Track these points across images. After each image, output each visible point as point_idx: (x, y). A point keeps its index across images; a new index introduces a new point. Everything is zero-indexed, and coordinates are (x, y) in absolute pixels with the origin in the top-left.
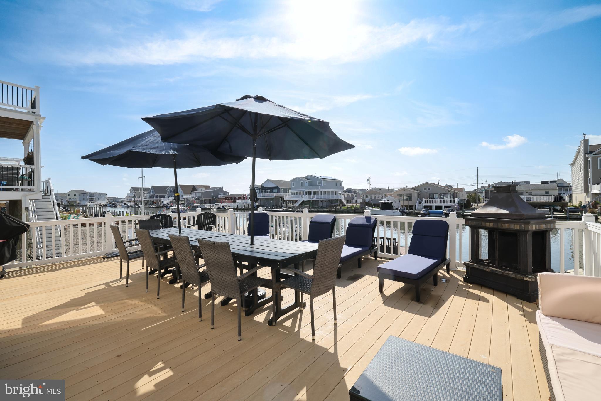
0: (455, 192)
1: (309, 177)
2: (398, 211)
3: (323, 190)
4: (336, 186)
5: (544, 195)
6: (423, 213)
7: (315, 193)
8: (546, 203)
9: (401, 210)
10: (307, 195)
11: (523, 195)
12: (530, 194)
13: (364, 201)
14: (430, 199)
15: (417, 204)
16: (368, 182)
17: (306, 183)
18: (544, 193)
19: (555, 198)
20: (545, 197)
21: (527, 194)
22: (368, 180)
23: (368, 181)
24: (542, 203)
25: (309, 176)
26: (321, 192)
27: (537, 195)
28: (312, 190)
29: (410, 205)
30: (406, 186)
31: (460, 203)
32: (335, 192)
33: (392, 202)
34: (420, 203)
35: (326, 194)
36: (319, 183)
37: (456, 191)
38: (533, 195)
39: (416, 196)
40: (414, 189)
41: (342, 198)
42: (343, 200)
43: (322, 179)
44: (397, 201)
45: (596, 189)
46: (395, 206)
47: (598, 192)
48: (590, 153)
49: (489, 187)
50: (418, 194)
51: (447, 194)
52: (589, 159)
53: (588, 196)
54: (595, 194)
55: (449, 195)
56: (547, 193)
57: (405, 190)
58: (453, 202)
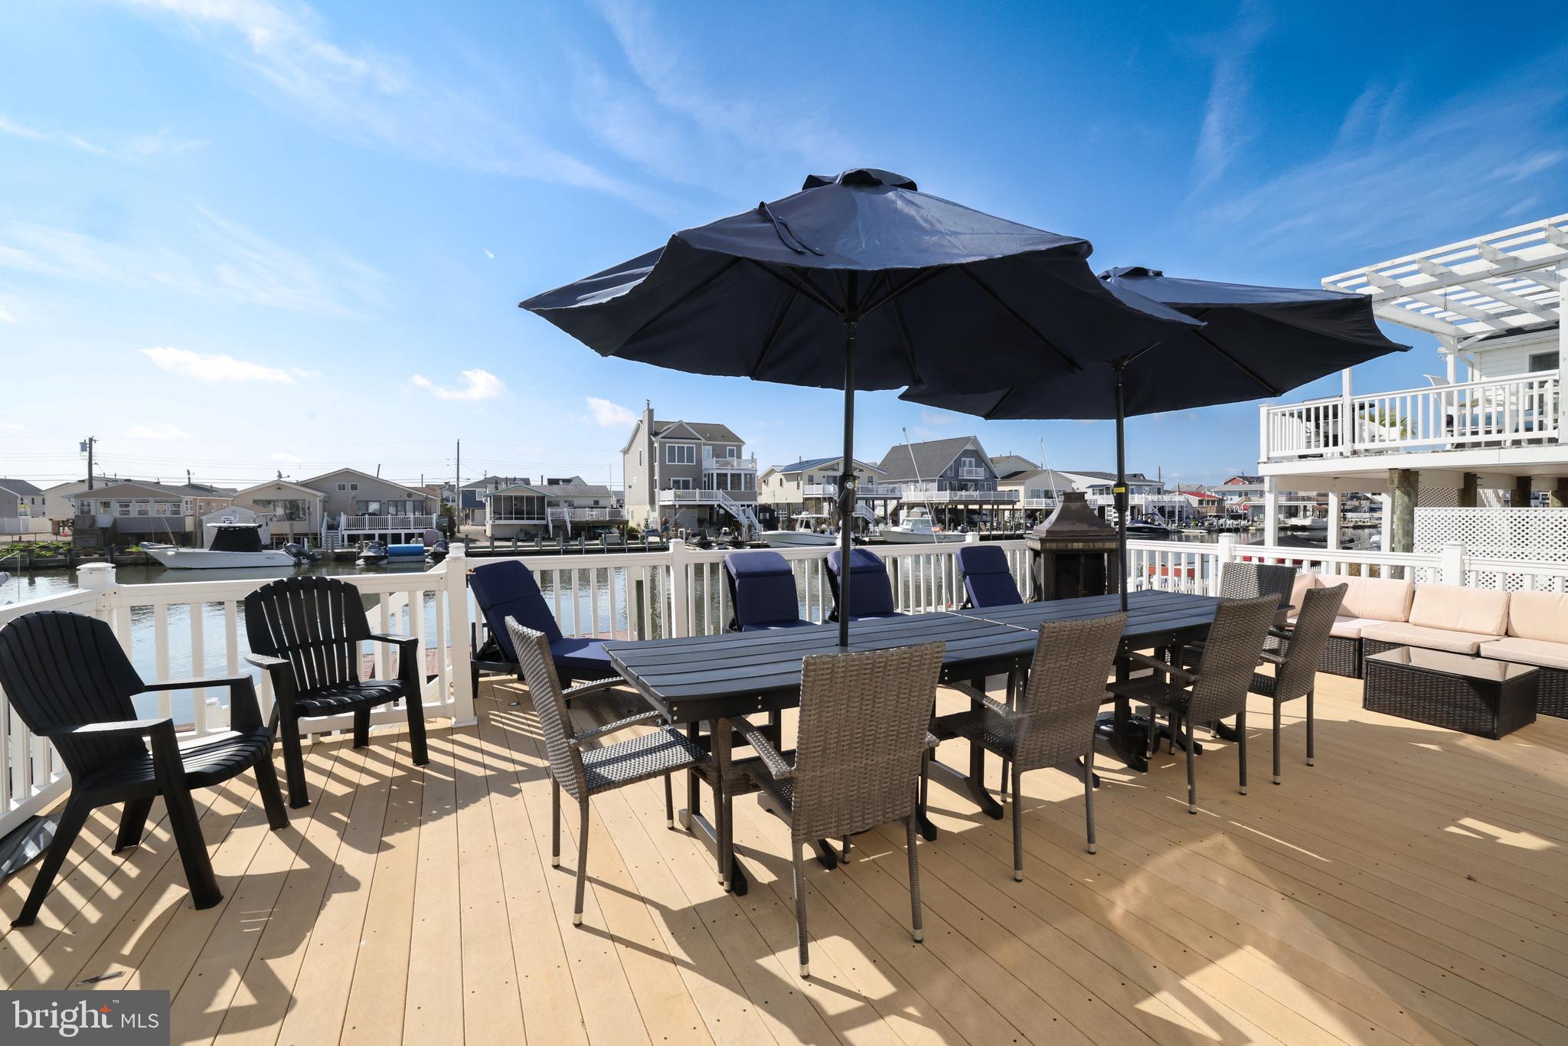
0: (427, 498)
2: (285, 553)
5: (592, 508)
6: (371, 554)
8: (598, 522)
9: (294, 550)
11: (558, 505)
12: (571, 505)
14: (364, 515)
15: (324, 530)
16: (87, 454)
18: (591, 503)
19: (611, 514)
20: (595, 512)
21: (567, 504)
22: (86, 446)
23: (82, 450)
24: (594, 522)
27: (585, 507)
29: (312, 534)
30: (280, 476)
31: (440, 527)
33: (260, 526)
34: (332, 527)
37: (429, 496)
38: (575, 508)
39: (318, 506)
40: (306, 484)
45: (667, 497)
46: (264, 537)
47: (671, 503)
48: (656, 434)
49: (497, 488)
50: (324, 501)
51: (405, 502)
52: (656, 445)
53: (653, 510)
54: (664, 506)
55: (409, 505)
56: (596, 502)
57: (279, 488)
58: (429, 525)
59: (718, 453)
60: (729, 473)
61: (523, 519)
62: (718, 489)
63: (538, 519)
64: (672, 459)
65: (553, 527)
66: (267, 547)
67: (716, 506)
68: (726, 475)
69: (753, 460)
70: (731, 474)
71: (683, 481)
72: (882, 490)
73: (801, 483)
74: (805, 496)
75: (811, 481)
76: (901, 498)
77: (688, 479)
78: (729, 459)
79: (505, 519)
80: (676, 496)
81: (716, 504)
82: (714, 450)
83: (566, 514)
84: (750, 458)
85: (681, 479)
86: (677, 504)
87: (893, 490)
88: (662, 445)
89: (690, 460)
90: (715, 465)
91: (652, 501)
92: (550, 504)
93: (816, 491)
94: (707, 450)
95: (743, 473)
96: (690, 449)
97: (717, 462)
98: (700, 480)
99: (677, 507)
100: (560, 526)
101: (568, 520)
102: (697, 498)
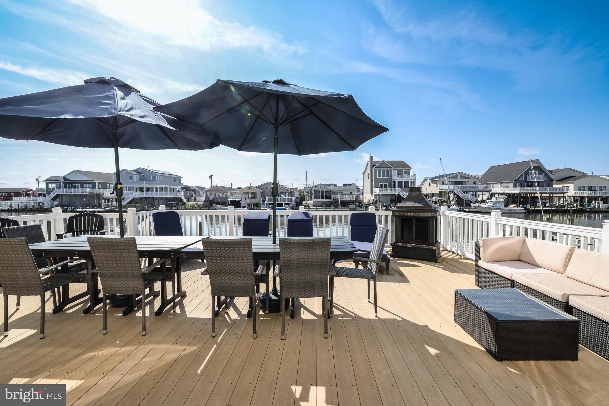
1: (140, 171)
2: (247, 209)
3: (158, 186)
4: (175, 182)
5: (349, 195)
7: (148, 190)
8: (351, 200)
9: (249, 208)
10: (139, 192)
11: (337, 194)
12: (342, 194)
13: (208, 199)
15: (261, 202)
16: (210, 179)
17: (137, 177)
18: (349, 193)
19: (356, 197)
20: (351, 196)
21: (340, 194)
22: (211, 177)
23: (210, 178)
24: (349, 200)
25: (139, 169)
26: (157, 188)
27: (346, 195)
28: (145, 185)
29: (256, 203)
30: (251, 185)
31: (296, 202)
32: (174, 189)
33: (241, 200)
34: (264, 201)
35: (162, 190)
36: (154, 178)
37: (293, 191)
38: (343, 195)
39: (260, 194)
40: (257, 187)
41: (182, 195)
42: (183, 198)
43: (157, 174)
44: (243, 199)
45: (377, 191)
46: (243, 203)
47: (378, 193)
48: (374, 166)
49: (316, 188)
50: (262, 192)
51: (285, 193)
52: (373, 170)
53: (372, 196)
54: (376, 194)
55: (287, 194)
56: (351, 193)
57: (250, 189)
58: (291, 200)
59: (399, 173)
60: (403, 181)
61: (324, 199)
62: (398, 187)
63: (329, 199)
64: (380, 175)
65: (334, 202)
66: (244, 207)
67: (397, 195)
68: (402, 182)
69: (414, 175)
70: (404, 181)
71: (384, 184)
72: (481, 187)
73: (438, 184)
74: (440, 190)
75: (443, 183)
76: (491, 191)
77: (386, 183)
78: (404, 175)
79: (318, 199)
80: (380, 190)
81: (397, 193)
82: (397, 171)
83: (339, 197)
84: (413, 174)
85: (383, 184)
86: (380, 193)
87: (487, 187)
88: (376, 170)
89: (387, 176)
90: (397, 178)
91: (372, 192)
92: (334, 194)
93: (445, 188)
94: (395, 172)
95: (409, 181)
96: (387, 172)
97: (398, 176)
98: (391, 184)
99: (380, 195)
100: (336, 202)
101: (339, 199)
102: (389, 191)
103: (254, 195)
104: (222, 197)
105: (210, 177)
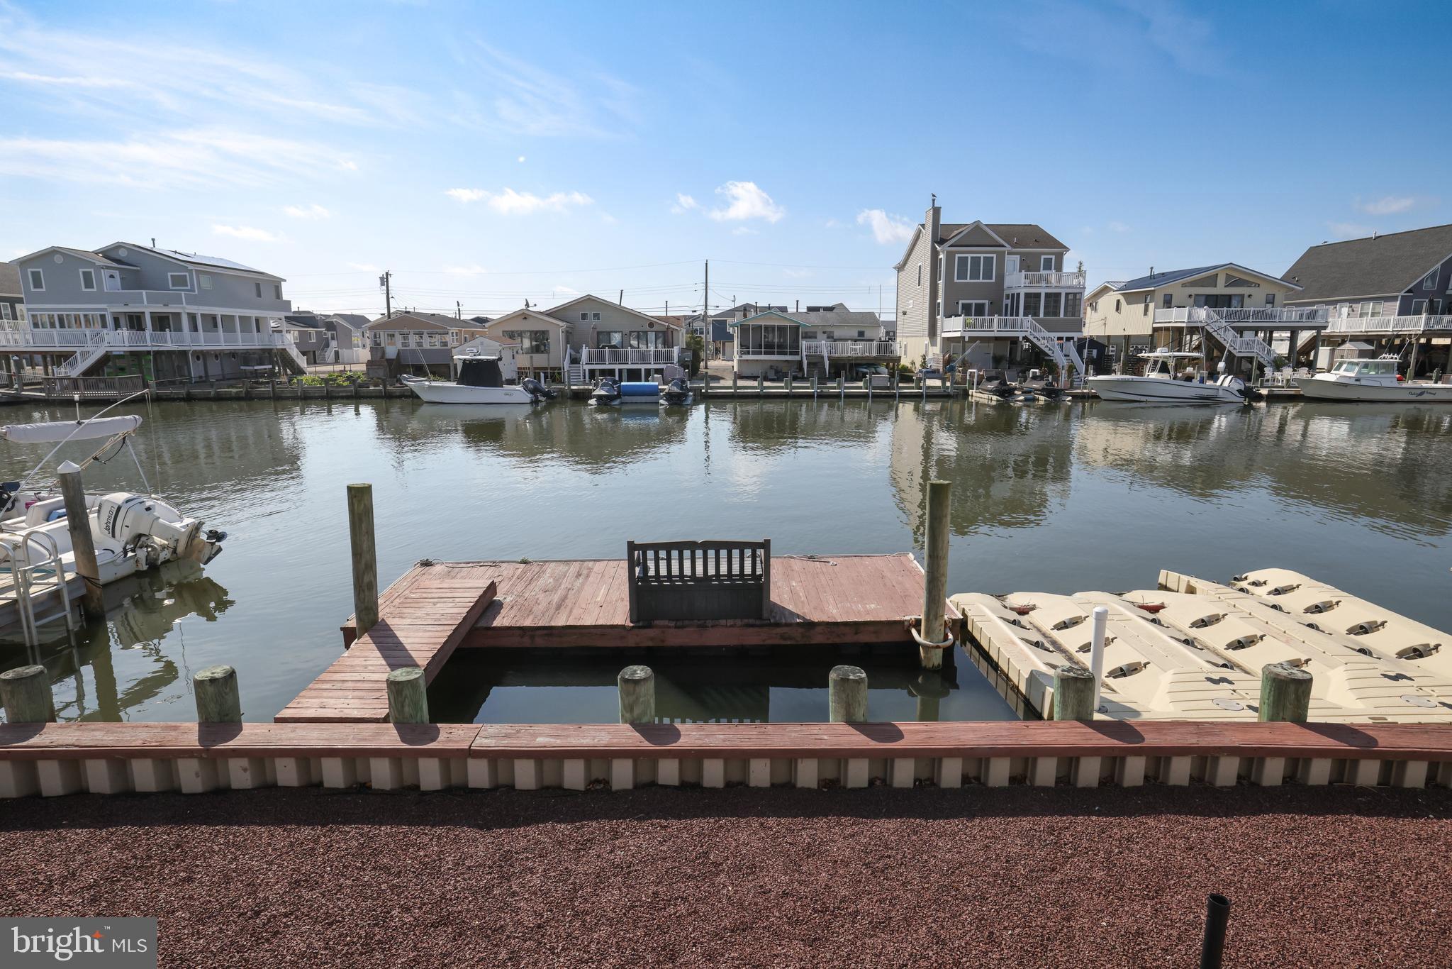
0: (668, 328)
1: (122, 254)
2: (522, 389)
3: (199, 310)
4: (259, 295)
5: (856, 341)
6: (603, 393)
7: (162, 322)
8: (863, 358)
9: (530, 386)
10: (125, 332)
11: (815, 337)
12: (830, 337)
13: (379, 354)
14: (604, 347)
15: (566, 364)
16: (385, 288)
17: (112, 276)
18: (855, 334)
19: (879, 348)
20: (859, 346)
21: (825, 336)
22: (385, 280)
23: (382, 284)
24: (857, 358)
25: (119, 246)
26: (192, 317)
27: (847, 340)
28: (147, 306)
29: (552, 368)
30: (527, 305)
31: (683, 364)
32: (257, 320)
33: (500, 359)
34: (575, 361)
35: (215, 326)
36: (179, 281)
37: (671, 326)
38: (835, 340)
39: (562, 337)
40: (551, 314)
41: (289, 340)
42: (294, 353)
43: (190, 267)
44: (507, 356)
45: (953, 327)
46: (507, 370)
47: (958, 334)
48: (942, 242)
49: (745, 316)
50: (567, 332)
51: (646, 333)
52: (941, 256)
53: (933, 344)
54: (949, 339)
55: (652, 336)
56: (861, 334)
57: (525, 318)
58: (669, 359)
59: (1028, 264)
60: (1043, 292)
61: (773, 353)
62: (1025, 314)
63: (791, 354)
64: (962, 275)
65: (809, 364)
66: (511, 382)
67: (1021, 339)
68: (1039, 295)
69: (1081, 273)
70: (1046, 294)
71: (976, 304)
72: (1290, 315)
73: (1152, 306)
74: (1155, 325)
75: (1168, 303)
76: (1325, 328)
77: (983, 301)
78: (1044, 272)
79: (754, 353)
80: (965, 325)
81: (1021, 335)
82: (1022, 261)
83: (824, 347)
84: (1076, 270)
85: (974, 302)
86: (967, 335)
87: (1313, 315)
88: (950, 256)
89: (988, 275)
90: (1023, 282)
91: (933, 332)
92: (807, 336)
93: (1177, 317)
94: (1012, 262)
95: (1063, 292)
96: (988, 261)
97: (1027, 277)
98: (999, 303)
99: (967, 339)
100: (816, 362)
101: (825, 354)
102: (995, 328)
103: (540, 342)
104: (429, 347)
105: (382, 279)
